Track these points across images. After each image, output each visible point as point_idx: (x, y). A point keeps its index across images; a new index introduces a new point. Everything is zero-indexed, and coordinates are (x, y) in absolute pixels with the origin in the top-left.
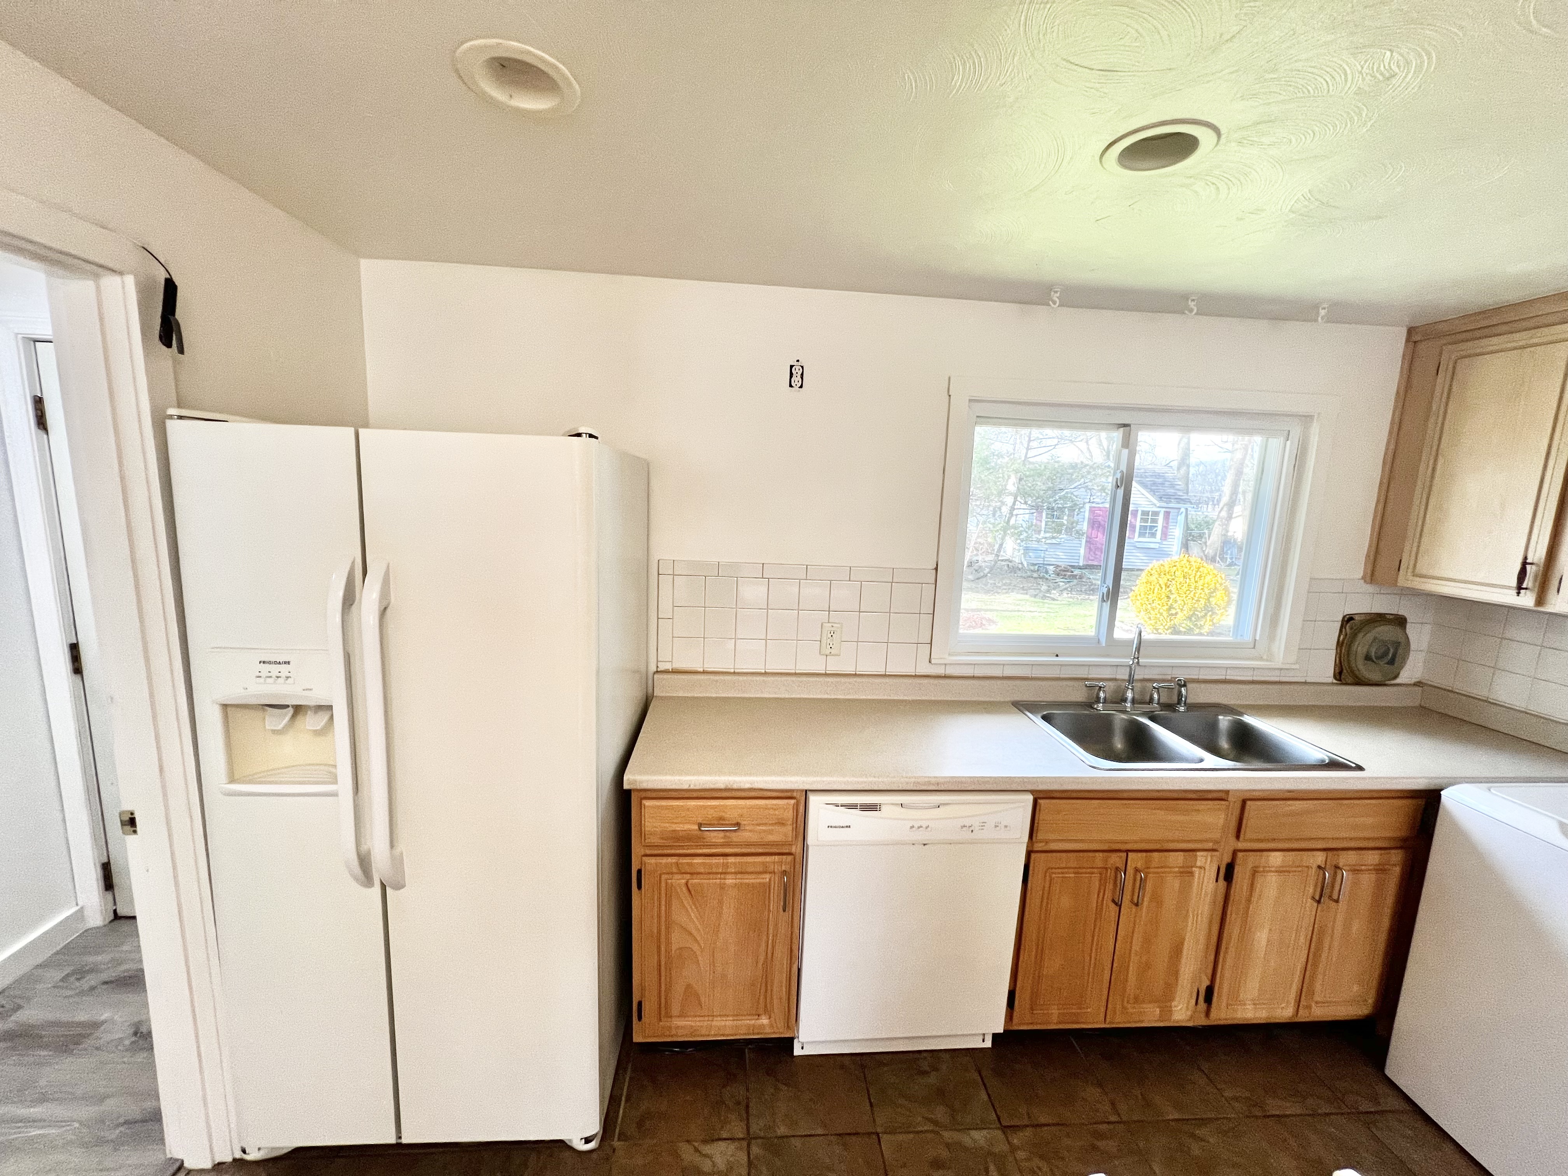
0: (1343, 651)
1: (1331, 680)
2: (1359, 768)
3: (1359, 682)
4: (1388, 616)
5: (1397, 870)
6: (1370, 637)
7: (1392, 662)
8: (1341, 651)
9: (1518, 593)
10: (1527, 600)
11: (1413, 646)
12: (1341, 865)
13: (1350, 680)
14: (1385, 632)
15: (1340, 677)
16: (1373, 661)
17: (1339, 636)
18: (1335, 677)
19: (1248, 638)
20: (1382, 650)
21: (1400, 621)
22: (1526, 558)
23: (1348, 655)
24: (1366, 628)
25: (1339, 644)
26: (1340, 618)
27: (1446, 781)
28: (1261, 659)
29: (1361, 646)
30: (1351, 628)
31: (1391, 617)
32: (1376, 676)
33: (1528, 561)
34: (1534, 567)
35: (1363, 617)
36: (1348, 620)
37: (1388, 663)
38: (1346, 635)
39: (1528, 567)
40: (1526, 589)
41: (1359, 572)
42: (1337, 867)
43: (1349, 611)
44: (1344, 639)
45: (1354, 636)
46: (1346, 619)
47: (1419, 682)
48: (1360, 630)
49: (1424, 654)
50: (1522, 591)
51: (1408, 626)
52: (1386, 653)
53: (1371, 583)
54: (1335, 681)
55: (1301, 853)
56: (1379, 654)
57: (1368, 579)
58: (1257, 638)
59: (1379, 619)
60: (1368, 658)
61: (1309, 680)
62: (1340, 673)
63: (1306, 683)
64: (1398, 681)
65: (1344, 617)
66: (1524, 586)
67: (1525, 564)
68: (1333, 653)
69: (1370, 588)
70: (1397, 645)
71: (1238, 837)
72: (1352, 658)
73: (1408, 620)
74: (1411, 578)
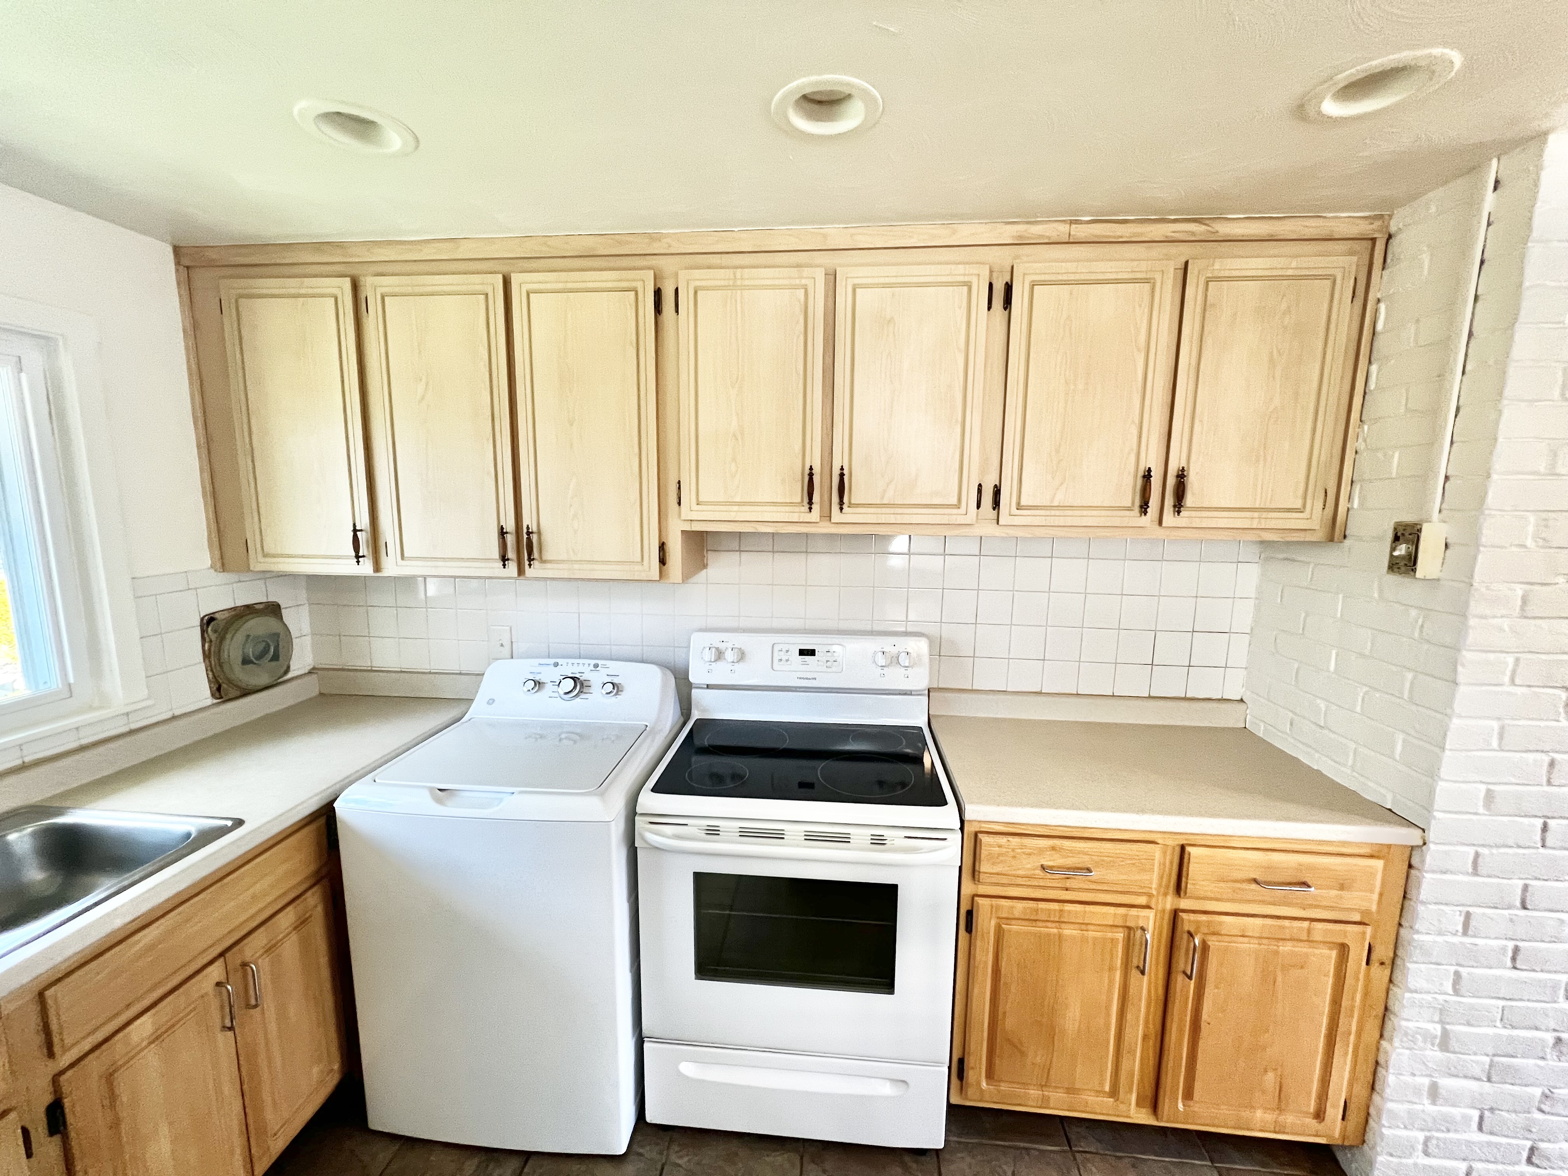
0: (213, 663)
1: (210, 701)
2: (239, 823)
3: (246, 693)
4: (257, 607)
5: (320, 909)
6: (240, 637)
7: (276, 657)
8: (210, 662)
9: (358, 562)
10: (366, 568)
11: (294, 632)
12: (248, 959)
13: (233, 693)
14: (258, 626)
15: (220, 694)
16: (255, 664)
17: (203, 646)
18: (213, 695)
19: (55, 684)
20: (261, 647)
21: (274, 610)
22: (354, 525)
23: (221, 666)
24: (235, 626)
25: (206, 656)
26: (198, 623)
27: (338, 786)
28: (91, 708)
29: (234, 649)
30: (215, 631)
31: (261, 606)
32: (264, 680)
33: (357, 528)
34: (363, 533)
35: (226, 615)
36: (208, 621)
37: (272, 660)
38: (211, 641)
39: (359, 533)
40: (363, 556)
41: (204, 558)
42: (245, 965)
43: (206, 610)
44: (210, 649)
45: (222, 639)
46: (205, 621)
47: (314, 668)
48: (226, 630)
49: (309, 638)
50: (360, 559)
51: (283, 611)
52: (266, 651)
53: (224, 571)
54: (215, 701)
55: (181, 990)
56: (257, 653)
57: (219, 565)
58: (72, 681)
59: (247, 611)
60: (246, 661)
61: (178, 712)
62: (219, 689)
63: (174, 718)
64: (290, 675)
65: (202, 619)
66: (361, 554)
67: (355, 531)
68: (202, 667)
69: (223, 577)
70: (276, 636)
71: (51, 1054)
72: (226, 668)
73: (282, 607)
74: (262, 560)
